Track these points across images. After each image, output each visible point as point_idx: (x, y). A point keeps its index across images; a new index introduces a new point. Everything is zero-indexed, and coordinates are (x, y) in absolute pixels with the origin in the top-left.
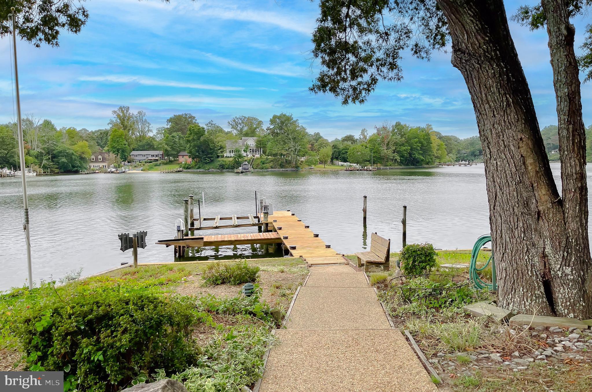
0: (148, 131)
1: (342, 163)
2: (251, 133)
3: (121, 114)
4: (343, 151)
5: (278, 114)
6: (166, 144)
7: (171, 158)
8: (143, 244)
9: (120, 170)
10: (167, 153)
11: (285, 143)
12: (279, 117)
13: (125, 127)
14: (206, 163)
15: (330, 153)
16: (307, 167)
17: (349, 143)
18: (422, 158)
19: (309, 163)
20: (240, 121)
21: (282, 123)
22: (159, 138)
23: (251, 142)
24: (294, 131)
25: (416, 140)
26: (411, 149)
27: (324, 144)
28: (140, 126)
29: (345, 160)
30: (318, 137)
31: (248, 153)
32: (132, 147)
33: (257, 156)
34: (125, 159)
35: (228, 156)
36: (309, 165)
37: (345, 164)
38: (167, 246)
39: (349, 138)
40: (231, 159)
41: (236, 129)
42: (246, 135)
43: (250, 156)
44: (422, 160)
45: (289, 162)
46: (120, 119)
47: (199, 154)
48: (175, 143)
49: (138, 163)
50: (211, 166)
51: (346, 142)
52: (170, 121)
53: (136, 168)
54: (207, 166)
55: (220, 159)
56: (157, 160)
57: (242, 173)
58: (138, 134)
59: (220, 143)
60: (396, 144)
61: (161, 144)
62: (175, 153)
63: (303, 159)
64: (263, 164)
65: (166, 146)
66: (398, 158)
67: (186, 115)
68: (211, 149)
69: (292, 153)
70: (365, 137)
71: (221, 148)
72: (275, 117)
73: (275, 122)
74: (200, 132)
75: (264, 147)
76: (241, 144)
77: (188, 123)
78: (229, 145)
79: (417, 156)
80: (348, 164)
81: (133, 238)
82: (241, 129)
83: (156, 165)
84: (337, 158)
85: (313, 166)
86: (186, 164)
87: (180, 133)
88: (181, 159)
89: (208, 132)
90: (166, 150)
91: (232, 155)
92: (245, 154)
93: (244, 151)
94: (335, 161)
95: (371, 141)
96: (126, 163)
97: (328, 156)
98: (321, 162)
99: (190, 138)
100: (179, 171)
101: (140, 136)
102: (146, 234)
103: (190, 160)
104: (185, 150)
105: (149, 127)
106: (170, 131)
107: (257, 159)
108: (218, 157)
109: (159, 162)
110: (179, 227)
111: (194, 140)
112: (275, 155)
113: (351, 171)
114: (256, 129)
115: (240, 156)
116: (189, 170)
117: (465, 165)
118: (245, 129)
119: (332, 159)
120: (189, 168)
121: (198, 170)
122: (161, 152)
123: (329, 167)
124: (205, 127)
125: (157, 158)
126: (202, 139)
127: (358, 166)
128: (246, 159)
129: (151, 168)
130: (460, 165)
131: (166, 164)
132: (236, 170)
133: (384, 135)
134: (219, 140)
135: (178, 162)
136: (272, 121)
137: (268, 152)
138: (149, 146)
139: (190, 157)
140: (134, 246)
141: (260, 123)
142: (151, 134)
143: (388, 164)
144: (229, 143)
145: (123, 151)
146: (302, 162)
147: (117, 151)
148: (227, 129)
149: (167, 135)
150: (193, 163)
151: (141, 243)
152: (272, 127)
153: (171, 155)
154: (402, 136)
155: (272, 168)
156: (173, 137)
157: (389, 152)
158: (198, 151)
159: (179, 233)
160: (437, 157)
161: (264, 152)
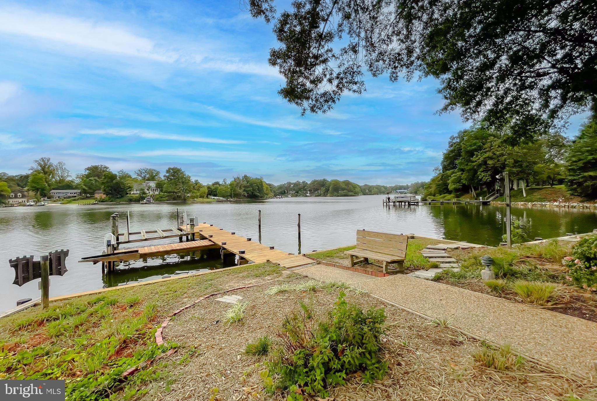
0: (68, 176)
1: (214, 197)
2: (152, 178)
3: (42, 163)
4: (214, 190)
5: (172, 167)
6: (84, 185)
7: (88, 195)
8: (60, 269)
9: (39, 204)
10: (85, 192)
11: (176, 185)
12: (173, 169)
13: (45, 173)
14: (118, 198)
15: (207, 191)
16: (192, 200)
17: (218, 185)
18: (258, 194)
19: (193, 197)
20: (144, 172)
21: (174, 172)
22: (78, 181)
23: (152, 184)
24: (182, 178)
25: (255, 185)
26: (253, 190)
27: (201, 186)
28: (60, 173)
29: (215, 195)
30: (197, 183)
31: (150, 191)
32: (52, 187)
33: (157, 193)
34: (44, 195)
35: (135, 193)
36: (193, 198)
37: (216, 198)
38: (95, 264)
39: (217, 183)
40: (138, 195)
41: (141, 176)
42: (148, 180)
43: (151, 193)
44: (259, 196)
45: (179, 197)
46: (41, 166)
47: (112, 191)
48: (92, 184)
49: (58, 198)
50: (122, 199)
51: (215, 186)
52: (88, 169)
53: (55, 203)
54: (118, 200)
55: (128, 195)
56: (75, 196)
57: (146, 203)
58: (58, 178)
59: (129, 185)
60: (245, 187)
61: (80, 185)
62: (92, 191)
63: (189, 195)
64: (161, 198)
65: (84, 187)
66: (246, 194)
67: (102, 166)
68: (122, 189)
69: (182, 191)
70: (225, 183)
71: (130, 187)
72: (170, 169)
73: (170, 172)
74: (112, 177)
75: (162, 188)
76: (145, 186)
77: (104, 171)
78: (135, 186)
79: (256, 193)
80: (218, 197)
81: (42, 262)
82: (145, 176)
83: (75, 200)
84: (210, 194)
85: (196, 199)
86: (101, 199)
87: (96, 178)
88: (97, 196)
89: (119, 177)
90: (84, 189)
91: (138, 192)
92: (148, 192)
93: (147, 190)
94: (209, 196)
95: (231, 185)
96: (46, 199)
97: (205, 193)
98: (201, 197)
99: (105, 181)
100: (95, 204)
101: (60, 180)
102: (66, 254)
103: (105, 196)
104: (100, 189)
105: (68, 173)
106: (88, 176)
107: (157, 195)
108: (127, 193)
109: (76, 198)
110: (109, 242)
111: (107, 182)
112: (170, 192)
113: (219, 201)
114: (155, 176)
115: (144, 193)
116: (103, 203)
117: (280, 198)
118: (148, 176)
119: (207, 195)
120: (104, 202)
121: (111, 203)
122: (79, 191)
123: (206, 200)
124: (117, 174)
125: (75, 195)
126: (114, 181)
127: (224, 199)
128: (148, 195)
129: (69, 202)
130: (277, 198)
131: (83, 199)
132: (141, 202)
133: (238, 182)
134: (128, 182)
135: (94, 198)
136: (168, 171)
137: (164, 190)
138: (69, 186)
139: (104, 194)
140: (43, 274)
141: (158, 173)
142: (69, 179)
143: (241, 197)
144: (135, 185)
145: (43, 189)
146: (188, 196)
147: (36, 190)
148: (134, 176)
149: (85, 179)
150: (107, 198)
151: (56, 268)
152: (167, 175)
153: (88, 193)
154: (248, 182)
155: (167, 200)
156: (90, 180)
157: (241, 191)
158: (111, 190)
159: (109, 248)
160: (266, 194)
161: (161, 191)
